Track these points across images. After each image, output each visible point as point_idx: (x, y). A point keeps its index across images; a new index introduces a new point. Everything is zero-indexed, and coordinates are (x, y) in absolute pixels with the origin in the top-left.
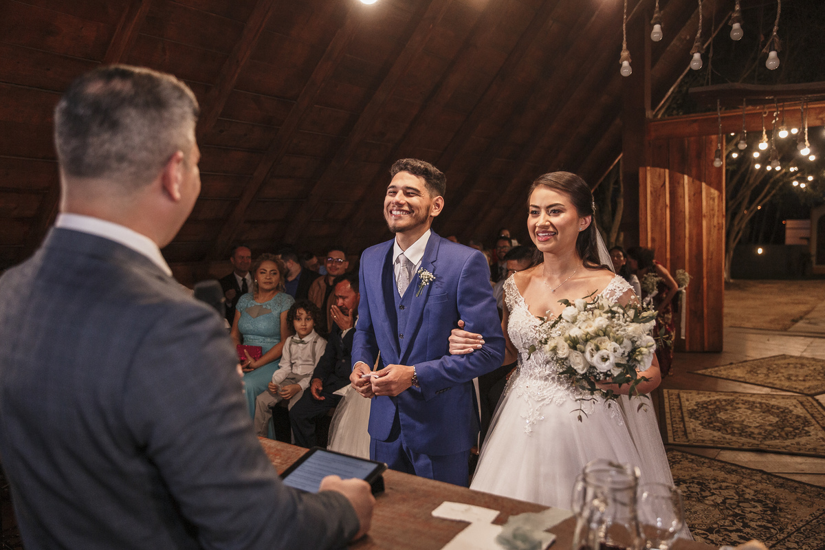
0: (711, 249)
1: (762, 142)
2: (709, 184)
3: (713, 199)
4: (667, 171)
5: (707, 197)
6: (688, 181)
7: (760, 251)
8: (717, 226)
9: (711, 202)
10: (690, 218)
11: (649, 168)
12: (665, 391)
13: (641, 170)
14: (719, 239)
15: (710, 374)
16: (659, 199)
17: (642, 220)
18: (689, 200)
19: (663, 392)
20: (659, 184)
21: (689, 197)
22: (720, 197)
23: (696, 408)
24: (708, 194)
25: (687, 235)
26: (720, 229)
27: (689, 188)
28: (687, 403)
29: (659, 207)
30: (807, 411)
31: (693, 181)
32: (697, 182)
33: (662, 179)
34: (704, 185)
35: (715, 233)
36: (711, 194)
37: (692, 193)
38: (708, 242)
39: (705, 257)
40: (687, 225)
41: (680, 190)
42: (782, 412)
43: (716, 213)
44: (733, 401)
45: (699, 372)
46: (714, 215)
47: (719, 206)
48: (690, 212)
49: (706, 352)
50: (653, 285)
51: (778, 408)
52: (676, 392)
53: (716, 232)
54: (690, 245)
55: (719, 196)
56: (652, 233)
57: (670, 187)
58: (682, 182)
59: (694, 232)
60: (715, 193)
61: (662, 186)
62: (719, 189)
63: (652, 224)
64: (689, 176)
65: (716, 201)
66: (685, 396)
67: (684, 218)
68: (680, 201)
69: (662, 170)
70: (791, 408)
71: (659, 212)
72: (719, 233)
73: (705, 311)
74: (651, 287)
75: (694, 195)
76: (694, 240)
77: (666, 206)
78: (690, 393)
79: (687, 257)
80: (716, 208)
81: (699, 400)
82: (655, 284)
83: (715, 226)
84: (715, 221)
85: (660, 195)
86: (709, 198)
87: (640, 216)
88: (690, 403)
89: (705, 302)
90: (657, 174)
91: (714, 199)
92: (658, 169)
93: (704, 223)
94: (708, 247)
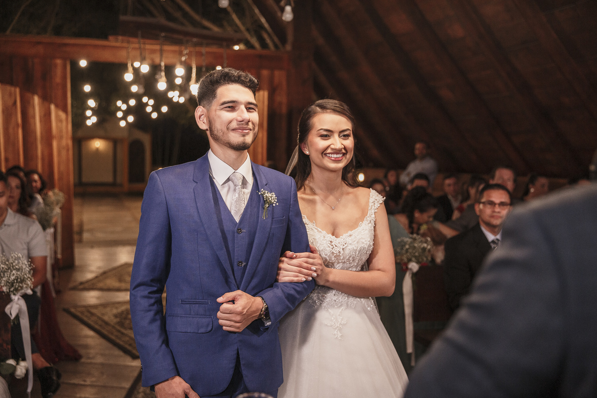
1: (127, 72)
2: (57, 106)
3: (61, 121)
4: (18, 90)
5: (56, 119)
6: (38, 101)
8: (65, 147)
9: (60, 124)
10: (42, 137)
14: (68, 159)
16: (11, 118)
18: (41, 121)
20: (10, 102)
21: (40, 118)
22: (67, 119)
24: (57, 116)
25: (40, 156)
26: (68, 150)
27: (39, 109)
29: (12, 127)
31: (43, 102)
32: (46, 103)
33: (13, 98)
34: (53, 107)
35: (64, 153)
36: (59, 116)
37: (43, 114)
38: (59, 163)
39: (56, 177)
40: (39, 145)
41: (31, 111)
43: (64, 133)
46: (63, 137)
47: (66, 128)
48: (41, 133)
54: (43, 166)
56: (6, 152)
57: (21, 106)
58: (32, 102)
59: (46, 153)
60: (62, 115)
61: (13, 105)
62: (65, 110)
63: (5, 143)
64: (39, 96)
65: (64, 123)
67: (36, 139)
68: (31, 121)
69: (13, 89)
71: (11, 131)
72: (68, 154)
75: (44, 116)
76: (46, 160)
77: (18, 125)
80: (65, 130)
83: (63, 148)
84: (64, 142)
85: (11, 114)
86: (58, 121)
90: (9, 92)
92: (9, 87)
93: (55, 144)
94: (59, 168)
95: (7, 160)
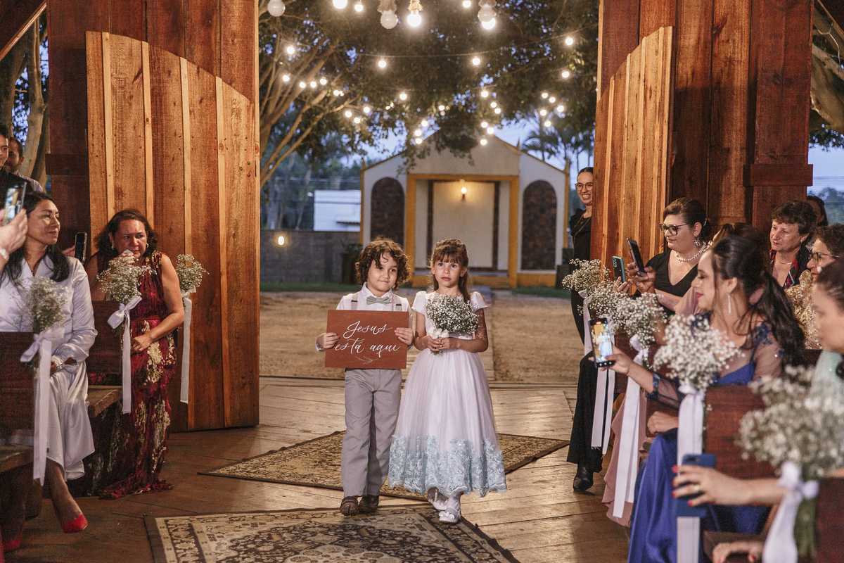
0: (235, 215)
2: (230, 82)
3: (238, 112)
4: (146, 45)
5: (225, 107)
6: (189, 70)
7: (281, 240)
8: (245, 168)
9: (234, 120)
10: (194, 149)
11: (107, 35)
12: (160, 521)
13: (91, 37)
14: (250, 195)
15: (243, 474)
16: (130, 104)
17: (94, 149)
19: (155, 524)
20: (130, 73)
21: (191, 104)
22: (251, 109)
23: (234, 554)
24: (229, 102)
25: (188, 185)
27: (190, 86)
28: (213, 545)
29: (131, 123)
30: (445, 535)
31: (198, 72)
32: (207, 75)
33: (137, 62)
34: (219, 81)
35: (242, 181)
36: (233, 101)
37: (197, 98)
38: (230, 202)
39: (223, 231)
40: (188, 163)
41: (172, 90)
42: (402, 543)
43: (244, 142)
44: (304, 529)
45: (222, 471)
46: (238, 146)
47: (248, 127)
48: (193, 137)
49: (230, 428)
50: (131, 284)
51: (392, 535)
52: (184, 520)
53: (244, 179)
54: (195, 206)
55: (248, 108)
56: (116, 177)
57: (152, 81)
58: (175, 71)
59: (202, 180)
60: (242, 101)
61: (136, 78)
62: (247, 92)
63: (115, 157)
64: (191, 60)
65: (243, 115)
66: (204, 529)
68: (174, 111)
69: (136, 43)
70: (415, 532)
71: (130, 133)
72: (250, 184)
73: (225, 342)
74: (126, 287)
75: (201, 102)
76: (202, 196)
77: (145, 120)
78: (214, 521)
79: (188, 231)
80: (243, 132)
81: (237, 536)
82: (135, 280)
83: (241, 169)
84: (241, 158)
85: (131, 97)
86: (229, 111)
87: (90, 139)
88: (219, 544)
89: (225, 324)
90: (126, 49)
91: (238, 115)
92: (127, 40)
93: (222, 161)
94: (229, 213)
95: (119, 193)
